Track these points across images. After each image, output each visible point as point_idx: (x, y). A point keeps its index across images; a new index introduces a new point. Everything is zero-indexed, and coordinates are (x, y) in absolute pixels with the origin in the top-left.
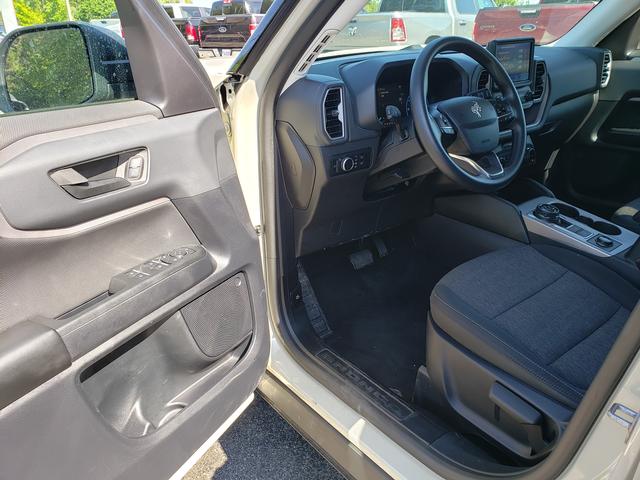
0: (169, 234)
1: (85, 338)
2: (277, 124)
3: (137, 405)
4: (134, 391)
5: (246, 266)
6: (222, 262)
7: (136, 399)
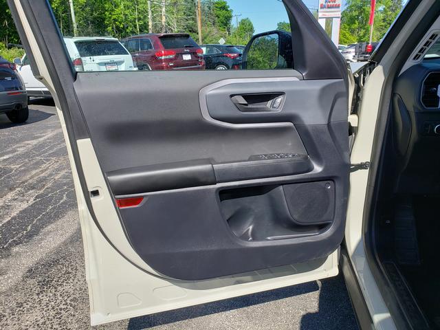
0: (290, 144)
1: (224, 174)
2: (393, 94)
3: (251, 227)
4: (251, 220)
5: (336, 177)
6: (318, 169)
7: (250, 225)
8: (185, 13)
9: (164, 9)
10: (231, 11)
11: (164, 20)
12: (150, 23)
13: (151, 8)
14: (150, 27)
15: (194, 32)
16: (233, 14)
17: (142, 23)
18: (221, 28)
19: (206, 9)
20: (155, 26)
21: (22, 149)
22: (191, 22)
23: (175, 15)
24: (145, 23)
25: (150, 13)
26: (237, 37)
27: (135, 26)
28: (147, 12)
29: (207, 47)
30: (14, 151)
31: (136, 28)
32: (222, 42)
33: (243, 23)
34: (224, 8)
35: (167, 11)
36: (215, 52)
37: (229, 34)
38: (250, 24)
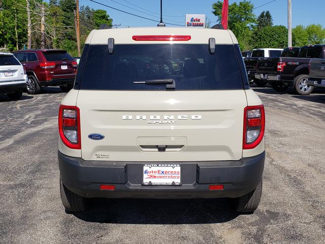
9: (43, 19)
10: (111, 20)
11: (43, 28)
12: (29, 32)
13: (31, 17)
14: (29, 35)
15: (73, 40)
17: (21, 31)
19: (86, 18)
20: (34, 34)
22: (70, 30)
23: (54, 25)
24: (24, 30)
25: (29, 22)
27: (14, 33)
28: (27, 21)
31: (14, 35)
34: (104, 17)
35: (46, 21)
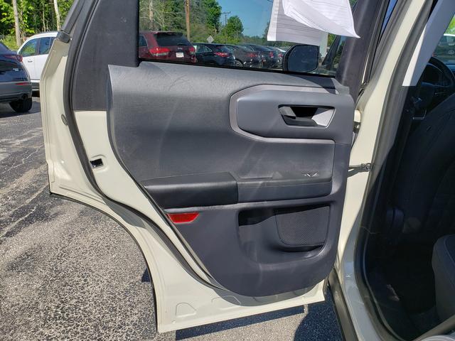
8: (173, 9)
9: (151, 4)
10: (220, 8)
11: (151, 15)
15: (182, 28)
16: (222, 12)
18: (210, 25)
19: (195, 5)
21: (36, 134)
22: (179, 18)
23: (163, 11)
26: (226, 35)
29: (198, 45)
30: (30, 135)
32: (210, 40)
33: (232, 20)
34: (213, 4)
35: (154, 6)
36: (206, 50)
37: (218, 32)
38: (239, 22)
